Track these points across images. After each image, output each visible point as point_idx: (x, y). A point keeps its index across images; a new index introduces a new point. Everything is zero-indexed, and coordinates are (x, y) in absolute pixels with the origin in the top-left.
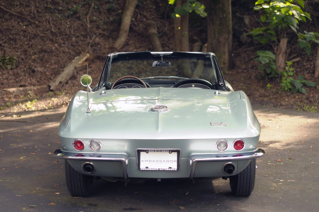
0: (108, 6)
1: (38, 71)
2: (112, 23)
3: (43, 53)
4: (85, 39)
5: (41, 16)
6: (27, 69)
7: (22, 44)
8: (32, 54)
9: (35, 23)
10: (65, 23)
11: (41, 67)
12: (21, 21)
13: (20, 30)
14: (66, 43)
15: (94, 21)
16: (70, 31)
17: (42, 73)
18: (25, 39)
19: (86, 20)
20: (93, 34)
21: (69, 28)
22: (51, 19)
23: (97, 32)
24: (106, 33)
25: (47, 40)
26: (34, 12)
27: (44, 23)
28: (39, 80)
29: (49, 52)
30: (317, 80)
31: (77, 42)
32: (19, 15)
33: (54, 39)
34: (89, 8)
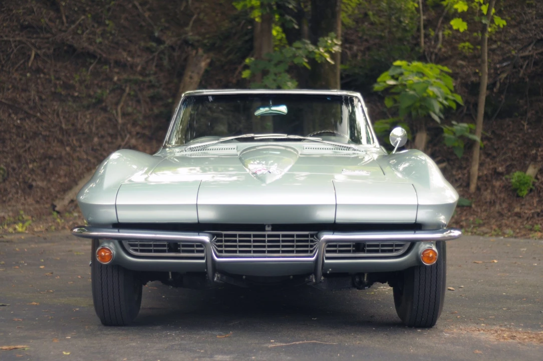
0: (151, 92)
1: (37, 187)
2: (157, 117)
3: (47, 160)
4: (114, 141)
5: (46, 106)
6: (20, 183)
7: (13, 146)
8: (29, 161)
9: (35, 116)
10: (82, 117)
11: (43, 181)
12: (13, 113)
13: (12, 126)
14: (84, 145)
15: (129, 114)
16: (90, 128)
17: (43, 189)
18: (18, 139)
19: (117, 112)
20: (126, 132)
21: (88, 123)
22: (61, 110)
23: (133, 130)
24: (147, 132)
25: (54, 141)
26: (35, 98)
27: (50, 116)
28: (38, 199)
29: (55, 159)
30: (473, 196)
31: (101, 145)
32: (10, 103)
33: (65, 139)
34: (121, 95)
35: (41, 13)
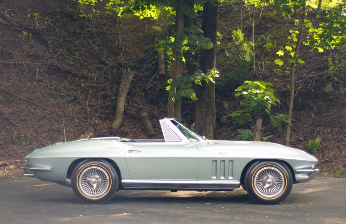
0: (103, 93)
2: (107, 107)
3: (52, 131)
4: (86, 121)
5: (47, 101)
7: (32, 124)
8: (42, 133)
9: (41, 107)
10: (67, 107)
12: (30, 105)
13: (29, 112)
14: (70, 123)
15: (93, 106)
16: (73, 114)
18: (35, 120)
19: (86, 105)
20: (92, 116)
21: (71, 111)
22: (55, 103)
23: (96, 114)
24: (103, 116)
25: (54, 121)
26: (41, 97)
27: (49, 107)
29: (56, 131)
31: (79, 123)
32: (27, 100)
34: (87, 95)
35: (38, 48)
